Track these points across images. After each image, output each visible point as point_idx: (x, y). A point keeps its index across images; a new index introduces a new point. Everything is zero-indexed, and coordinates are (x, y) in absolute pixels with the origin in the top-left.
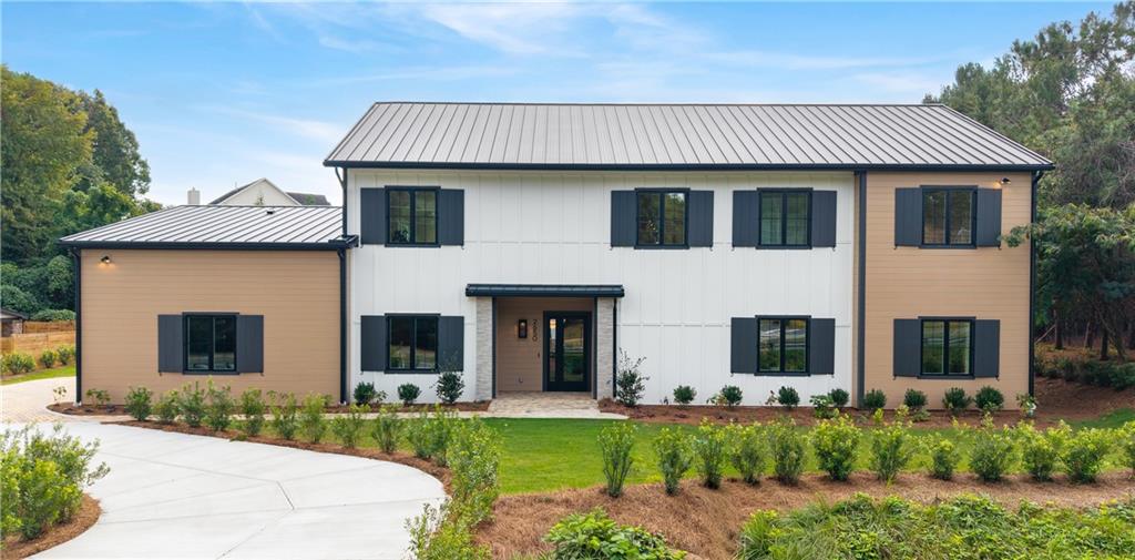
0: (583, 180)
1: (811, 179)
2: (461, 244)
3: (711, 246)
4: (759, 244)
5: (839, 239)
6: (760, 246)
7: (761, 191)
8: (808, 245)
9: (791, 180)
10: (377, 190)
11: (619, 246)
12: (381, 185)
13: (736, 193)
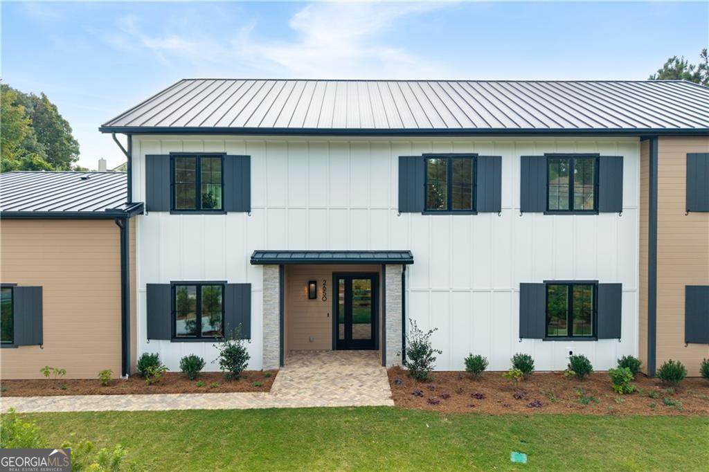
0: (371, 146)
1: (598, 145)
2: (248, 210)
3: (499, 211)
4: (547, 209)
5: (625, 204)
6: (548, 211)
7: (549, 157)
8: (596, 211)
9: (577, 145)
10: (162, 156)
11: (407, 211)
12: (166, 151)
13: (523, 159)
